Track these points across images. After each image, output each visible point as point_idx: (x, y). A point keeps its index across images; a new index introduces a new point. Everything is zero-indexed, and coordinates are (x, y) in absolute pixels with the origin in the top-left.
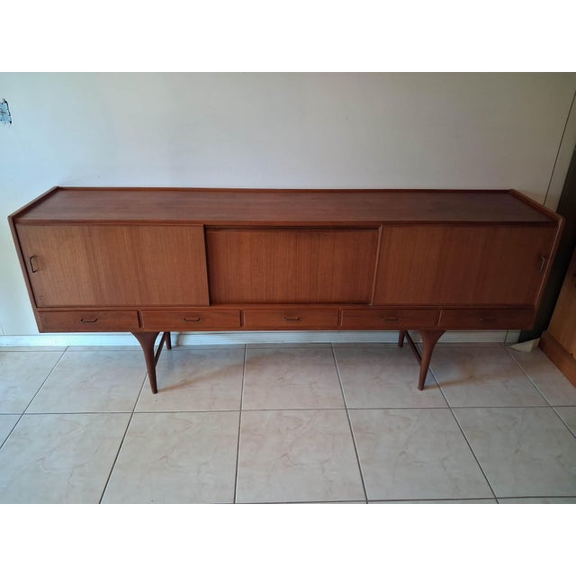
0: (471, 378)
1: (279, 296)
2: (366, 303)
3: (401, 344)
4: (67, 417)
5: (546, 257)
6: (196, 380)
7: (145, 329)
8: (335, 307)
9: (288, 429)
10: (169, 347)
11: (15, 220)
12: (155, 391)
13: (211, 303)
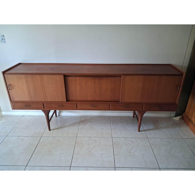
0: (157, 128)
1: (89, 99)
2: (118, 102)
3: (134, 117)
4: (21, 137)
5: (180, 86)
6: (64, 127)
7: (46, 109)
8: (108, 102)
9: (92, 143)
10: (56, 116)
11: (4, 73)
12: (50, 130)
13: (67, 101)
